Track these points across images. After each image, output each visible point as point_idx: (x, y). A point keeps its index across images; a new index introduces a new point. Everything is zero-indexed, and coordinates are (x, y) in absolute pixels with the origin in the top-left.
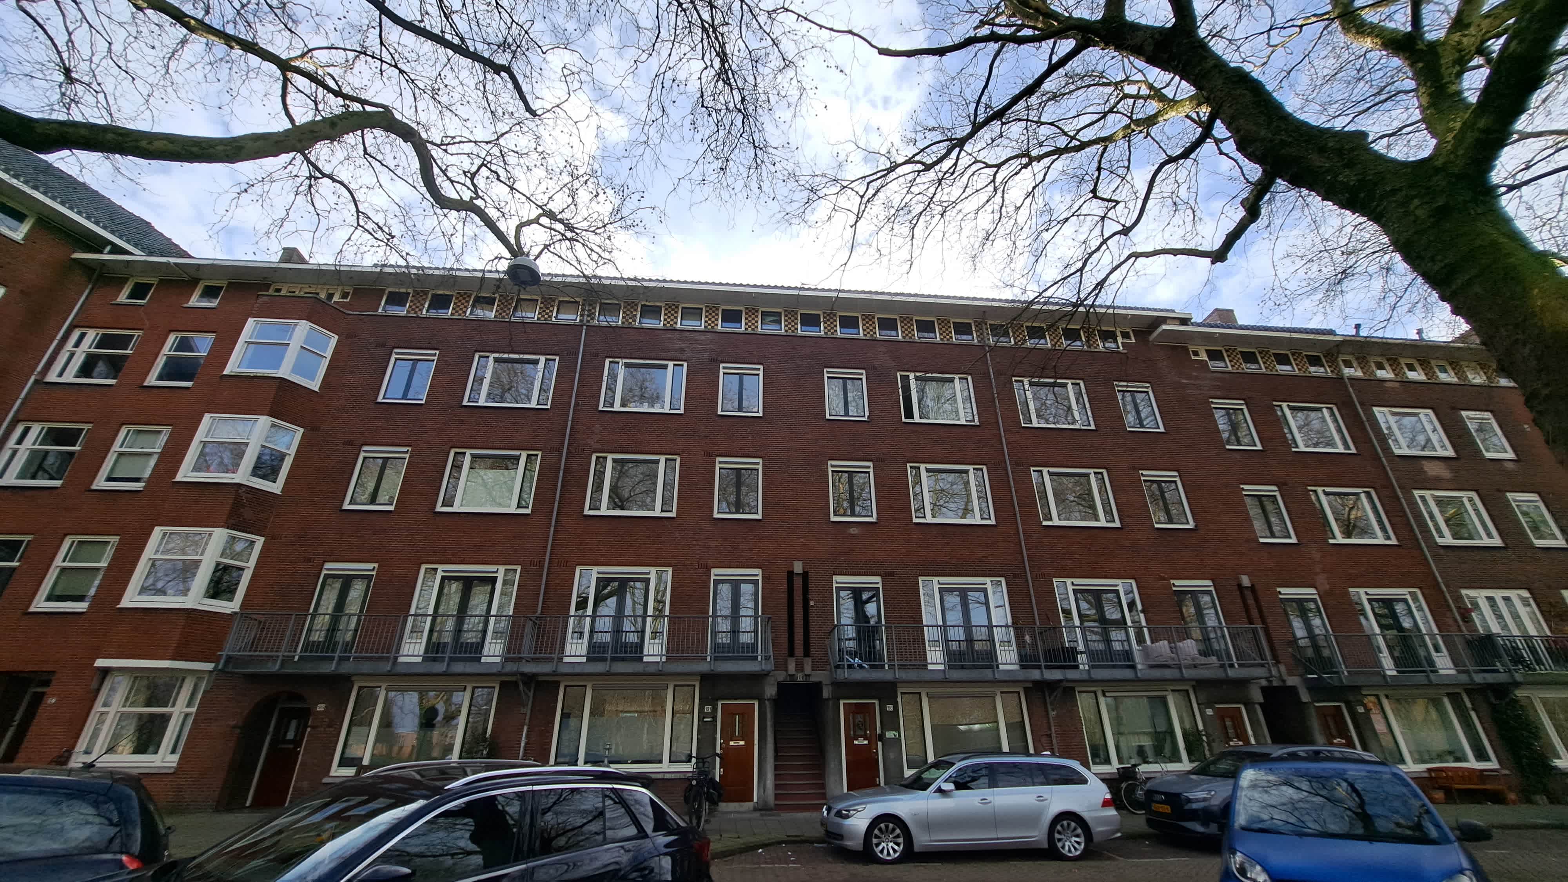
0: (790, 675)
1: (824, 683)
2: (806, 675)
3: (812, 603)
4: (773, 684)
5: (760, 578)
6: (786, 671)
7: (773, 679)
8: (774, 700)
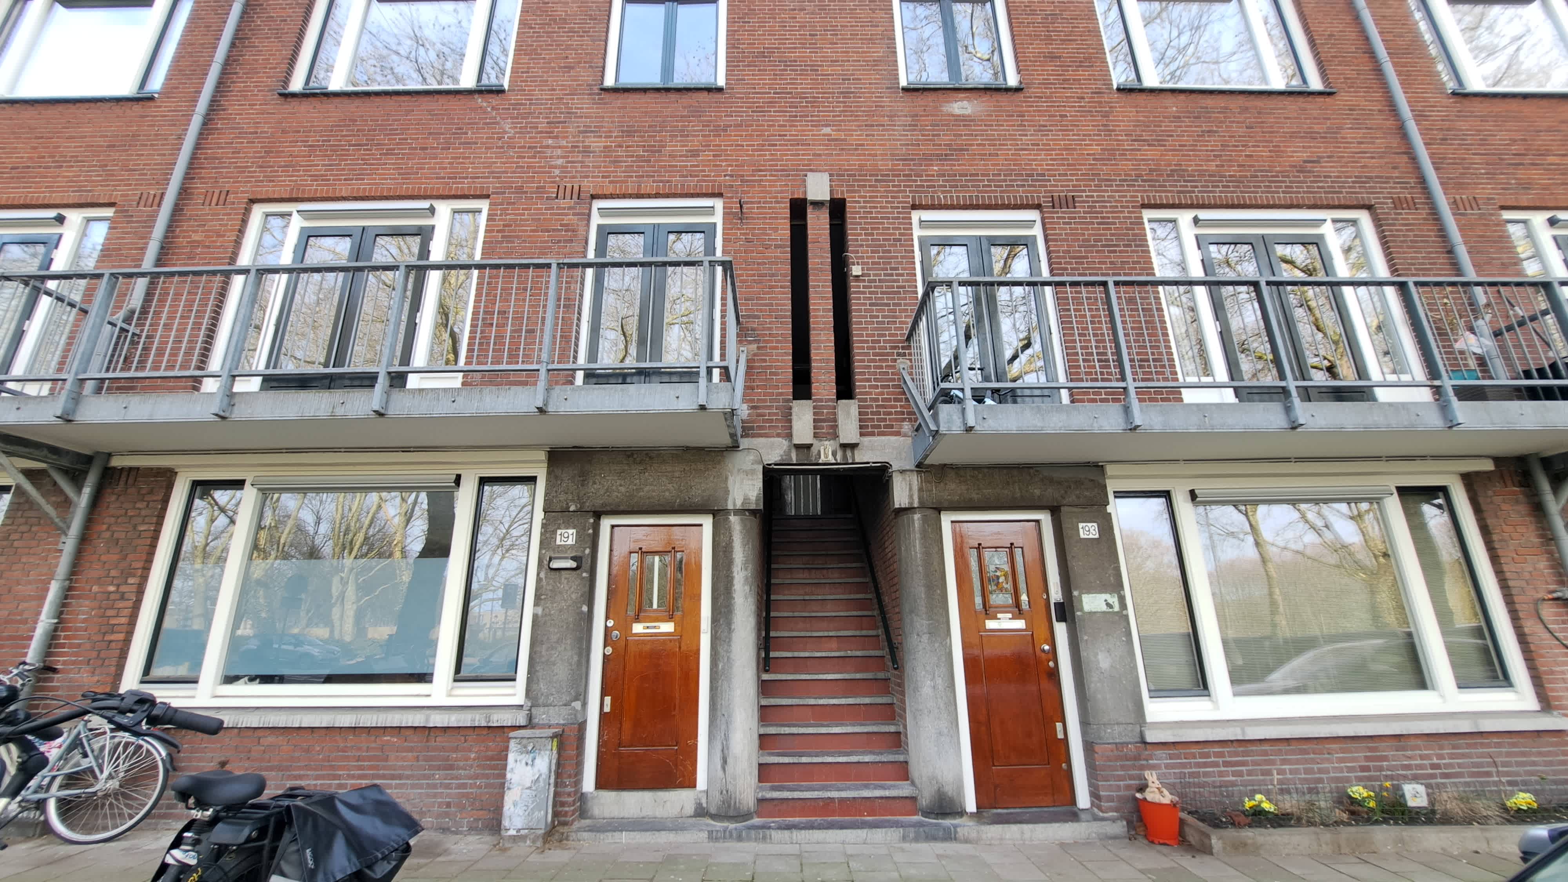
0: (798, 447)
1: (895, 466)
2: (844, 446)
3: (856, 270)
4: (750, 473)
5: (718, 219)
6: (789, 436)
7: (751, 457)
8: (753, 512)
